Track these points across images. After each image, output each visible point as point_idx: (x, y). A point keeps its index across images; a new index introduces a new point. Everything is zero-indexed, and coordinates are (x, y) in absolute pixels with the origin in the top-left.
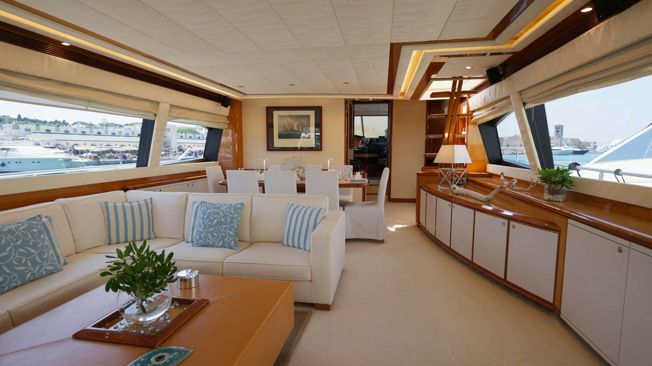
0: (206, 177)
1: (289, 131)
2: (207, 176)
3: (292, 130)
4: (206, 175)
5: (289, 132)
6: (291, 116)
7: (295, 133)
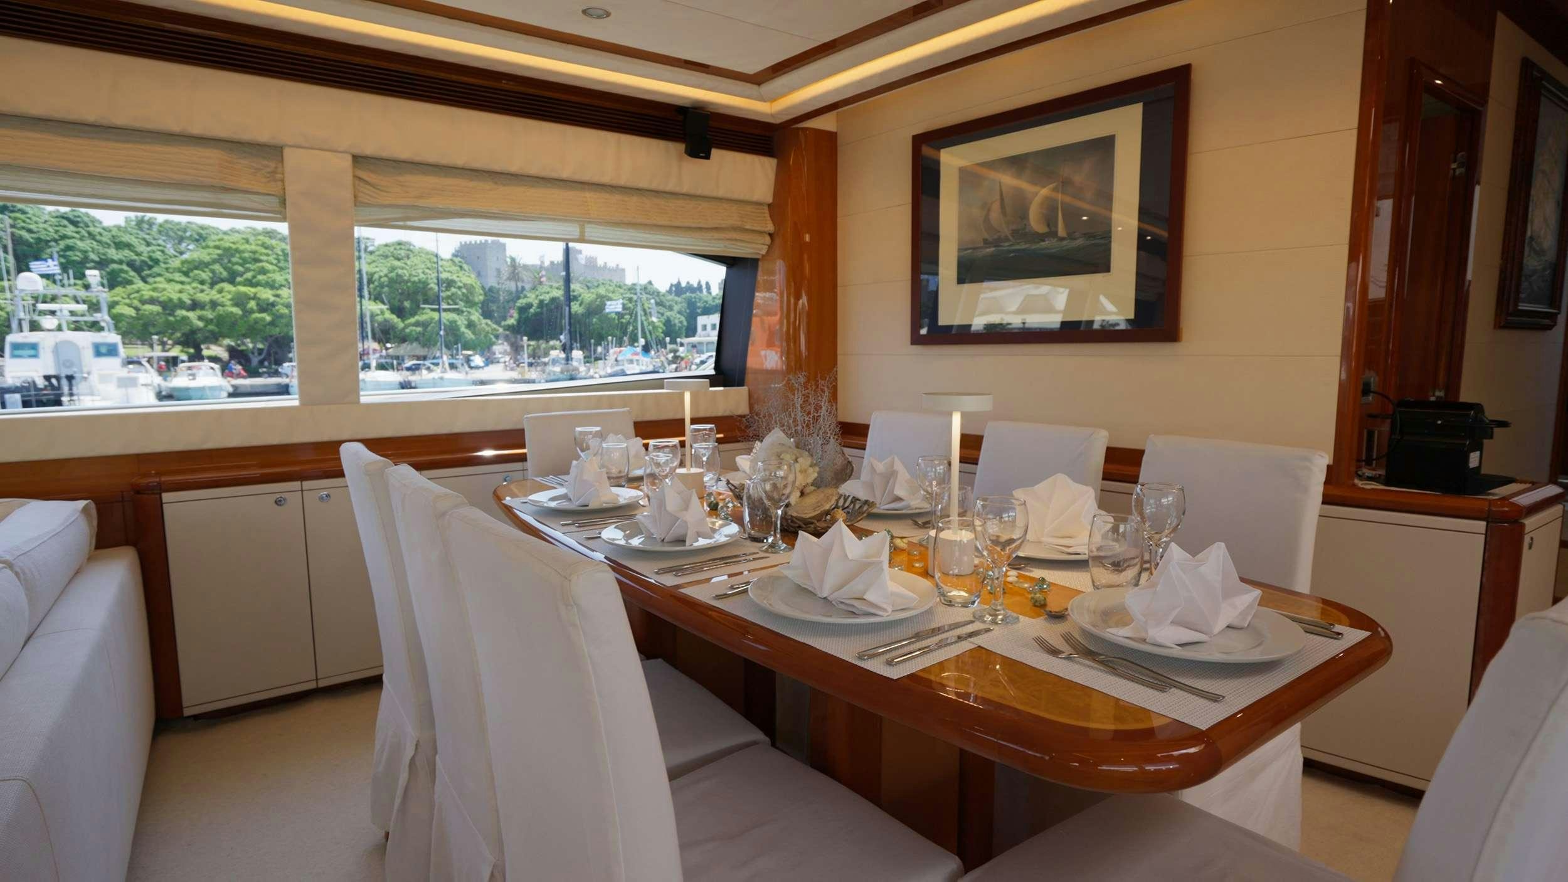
0: (522, 458)
1: (1007, 240)
2: (525, 454)
3: (1024, 233)
4: (523, 446)
5: (1006, 246)
6: (1016, 163)
7: (1034, 247)
